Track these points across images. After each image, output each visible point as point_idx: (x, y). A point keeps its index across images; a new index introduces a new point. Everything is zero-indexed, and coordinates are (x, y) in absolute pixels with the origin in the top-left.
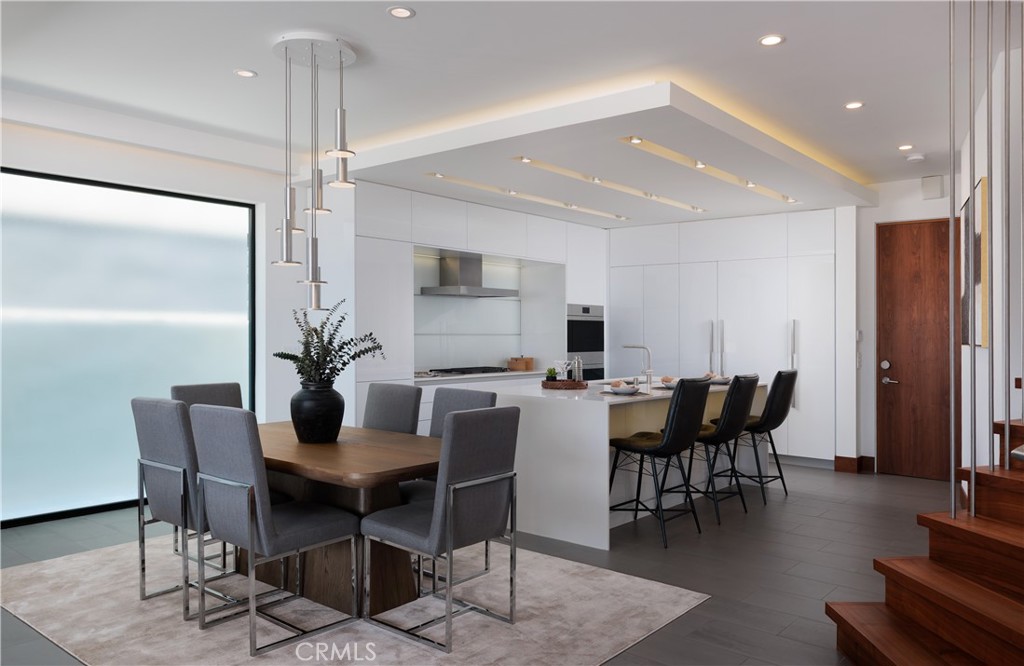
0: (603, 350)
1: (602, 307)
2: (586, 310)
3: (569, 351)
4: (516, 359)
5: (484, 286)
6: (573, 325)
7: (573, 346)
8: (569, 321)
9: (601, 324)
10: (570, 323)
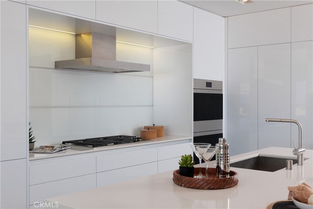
0: (222, 118)
1: (222, 82)
2: (209, 84)
3: (195, 120)
4: (148, 128)
5: (117, 60)
6: (198, 97)
7: (199, 115)
8: (194, 94)
9: (221, 96)
10: (195, 95)
